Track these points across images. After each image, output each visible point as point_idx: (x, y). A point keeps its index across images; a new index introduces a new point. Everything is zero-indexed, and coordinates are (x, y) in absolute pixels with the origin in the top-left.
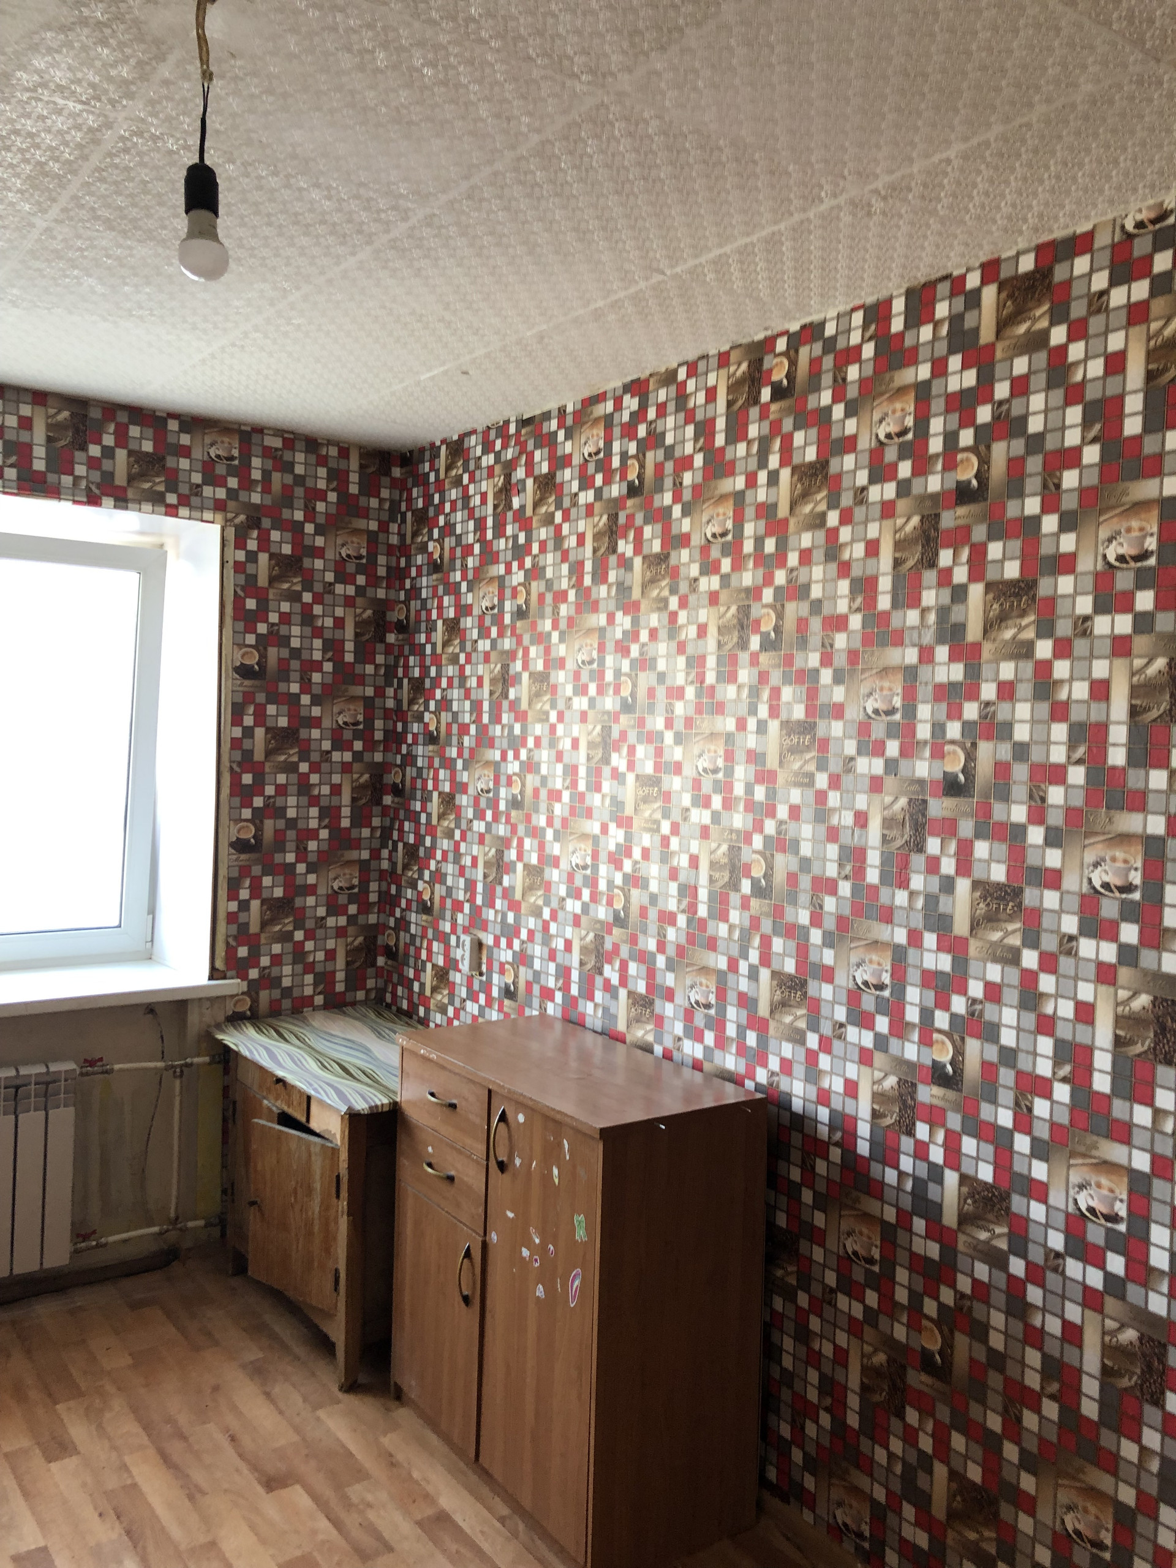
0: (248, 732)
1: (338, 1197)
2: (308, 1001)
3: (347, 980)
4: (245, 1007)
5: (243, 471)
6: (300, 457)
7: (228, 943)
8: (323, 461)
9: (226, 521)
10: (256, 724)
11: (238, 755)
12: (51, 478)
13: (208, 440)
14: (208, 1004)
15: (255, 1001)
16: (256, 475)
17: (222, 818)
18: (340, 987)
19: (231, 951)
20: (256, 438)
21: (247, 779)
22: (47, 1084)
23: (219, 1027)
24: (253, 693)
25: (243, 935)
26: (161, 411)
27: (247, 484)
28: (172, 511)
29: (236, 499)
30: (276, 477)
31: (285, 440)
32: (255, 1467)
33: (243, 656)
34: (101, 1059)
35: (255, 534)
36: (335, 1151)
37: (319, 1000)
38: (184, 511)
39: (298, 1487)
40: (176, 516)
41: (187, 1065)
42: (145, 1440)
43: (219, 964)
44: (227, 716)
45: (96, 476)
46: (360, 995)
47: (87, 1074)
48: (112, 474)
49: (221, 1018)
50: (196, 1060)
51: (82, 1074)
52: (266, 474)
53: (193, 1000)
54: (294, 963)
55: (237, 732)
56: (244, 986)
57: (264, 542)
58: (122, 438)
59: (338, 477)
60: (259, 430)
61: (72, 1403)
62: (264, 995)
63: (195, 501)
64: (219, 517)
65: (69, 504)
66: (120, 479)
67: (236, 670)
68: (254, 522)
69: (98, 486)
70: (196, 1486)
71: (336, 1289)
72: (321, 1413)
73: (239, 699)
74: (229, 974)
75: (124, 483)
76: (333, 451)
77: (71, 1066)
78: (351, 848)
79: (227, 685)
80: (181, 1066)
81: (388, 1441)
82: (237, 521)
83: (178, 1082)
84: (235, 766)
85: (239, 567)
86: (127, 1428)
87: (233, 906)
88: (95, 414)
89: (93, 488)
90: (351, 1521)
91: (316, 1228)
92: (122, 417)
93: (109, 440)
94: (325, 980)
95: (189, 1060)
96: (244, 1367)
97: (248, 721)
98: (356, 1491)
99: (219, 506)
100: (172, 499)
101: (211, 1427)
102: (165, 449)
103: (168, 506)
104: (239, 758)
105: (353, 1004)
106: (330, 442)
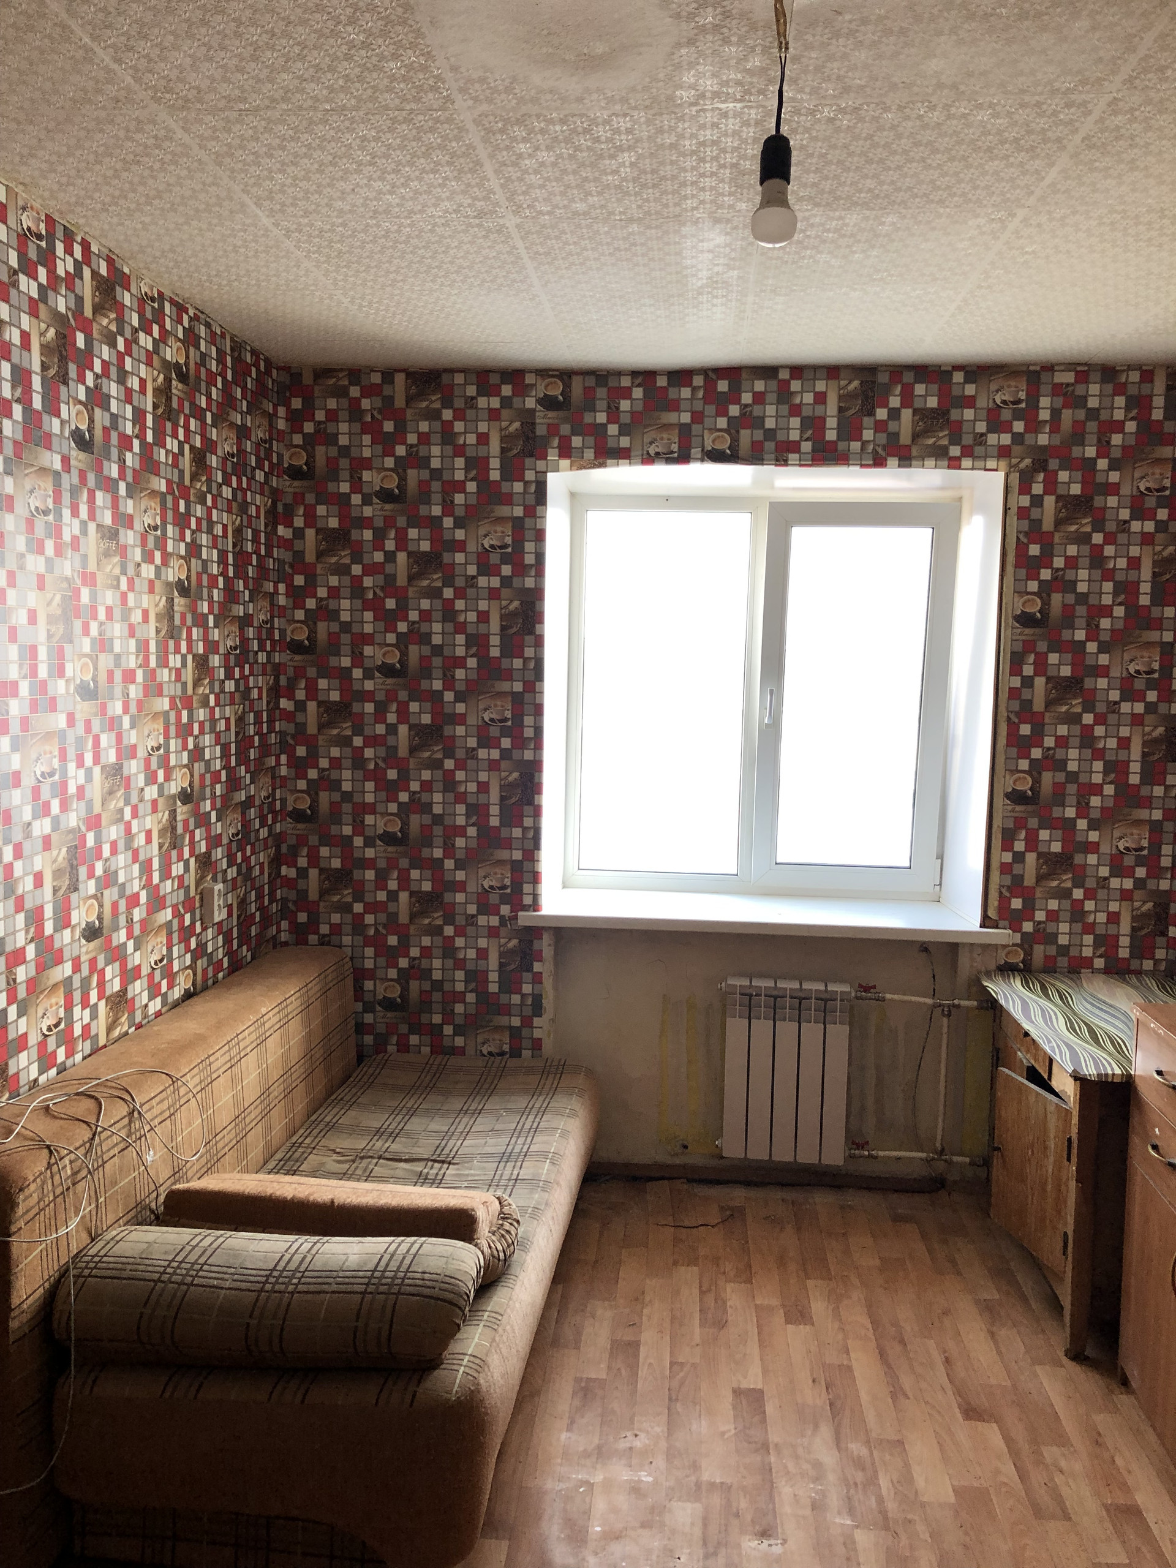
0: (1028, 682)
1: (1069, 1159)
2: (1088, 963)
3: (1132, 946)
4: (1018, 958)
5: (1029, 415)
6: (1094, 389)
7: (1001, 893)
8: (1120, 389)
9: (1011, 466)
10: (1037, 673)
11: (1016, 705)
12: (841, 446)
13: (993, 387)
14: (980, 950)
15: (1029, 953)
16: (1044, 415)
17: (997, 768)
18: (1124, 953)
19: (1004, 902)
20: (1045, 377)
21: (1025, 729)
22: (825, 1001)
23: (988, 975)
24: (1034, 642)
25: (1016, 886)
26: (946, 365)
27: (1034, 426)
28: (954, 464)
29: (1022, 443)
30: (1067, 415)
31: (1077, 373)
32: (959, 1392)
33: (1024, 604)
34: (874, 987)
35: (1041, 477)
36: (1068, 1113)
37: (1099, 963)
38: (966, 462)
39: (994, 1425)
40: (959, 468)
41: (954, 1006)
42: (871, 1333)
43: (992, 913)
44: (1006, 667)
45: (882, 438)
46: (1148, 965)
47: (861, 998)
48: (897, 435)
49: (992, 966)
50: (964, 1003)
51: (857, 998)
52: (1056, 413)
53: (964, 944)
54: (1072, 921)
55: (1016, 682)
56: (1017, 938)
57: (1051, 485)
58: (907, 398)
59: (1139, 404)
60: (1049, 367)
61: (820, 1282)
62: (1039, 951)
63: (979, 450)
64: (1003, 464)
65: (857, 468)
66: (905, 438)
67: (1017, 618)
68: (1041, 465)
69: (884, 448)
70: (901, 1389)
71: (1065, 1253)
72: (1038, 1369)
73: (1019, 647)
74: (1001, 923)
75: (908, 442)
76: (1135, 376)
77: (845, 988)
78: (1140, 806)
79: (1007, 634)
80: (949, 1006)
81: (1101, 1419)
82: (1022, 465)
83: (945, 1020)
84: (1012, 716)
85: (1023, 513)
86: (857, 1317)
87: (1008, 857)
88: (883, 378)
89: (880, 450)
90: (1037, 1477)
91: (1049, 1187)
92: (908, 377)
93: (895, 402)
94: (1106, 943)
95: (956, 1002)
96: (977, 1302)
97: (1028, 670)
98: (1050, 1453)
99: (1004, 452)
100: (955, 451)
101: (931, 1343)
102: (951, 401)
103: (951, 459)
104: (1017, 708)
105: (1139, 973)
106: (1130, 367)
